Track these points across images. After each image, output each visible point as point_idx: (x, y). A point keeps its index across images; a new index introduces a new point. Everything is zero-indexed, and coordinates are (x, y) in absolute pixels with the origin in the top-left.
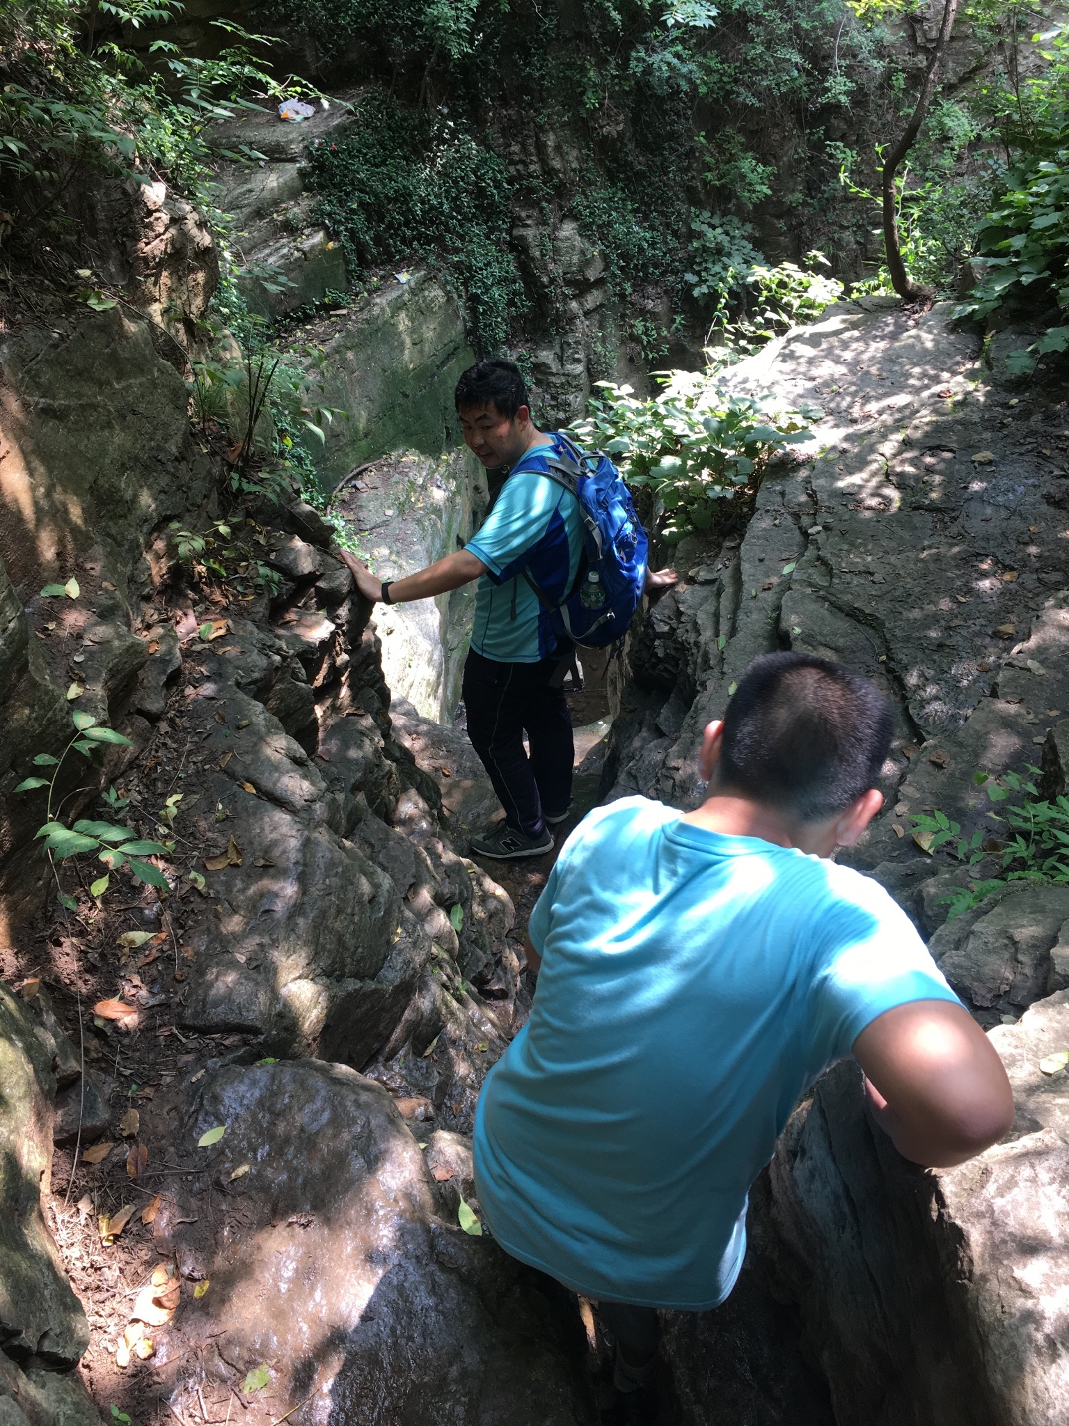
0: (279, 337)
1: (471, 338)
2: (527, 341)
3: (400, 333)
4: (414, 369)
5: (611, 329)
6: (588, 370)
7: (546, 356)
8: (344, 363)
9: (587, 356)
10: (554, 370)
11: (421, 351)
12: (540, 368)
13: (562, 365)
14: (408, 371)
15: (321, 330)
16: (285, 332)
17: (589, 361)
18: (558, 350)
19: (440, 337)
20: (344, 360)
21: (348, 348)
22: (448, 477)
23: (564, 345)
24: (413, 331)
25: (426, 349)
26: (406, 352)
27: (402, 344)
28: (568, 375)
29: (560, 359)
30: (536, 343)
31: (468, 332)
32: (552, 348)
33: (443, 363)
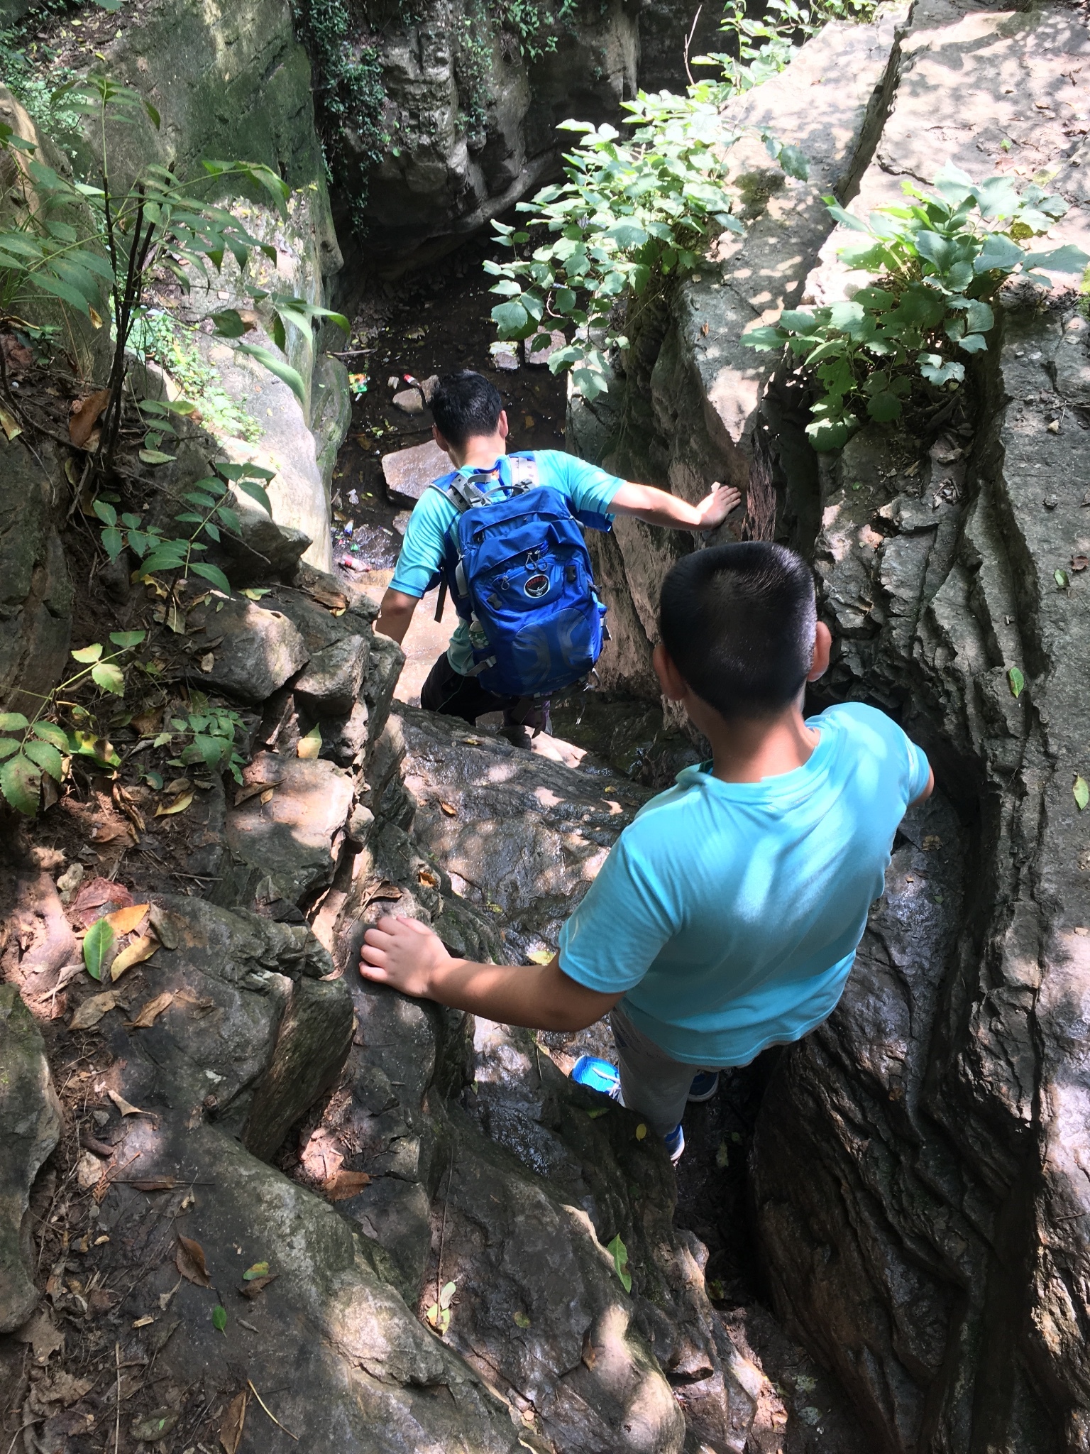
0: (36, 38)
1: (301, 32)
2: (372, 34)
3: (208, 27)
4: (231, 81)
5: (482, 16)
6: (455, 74)
7: (400, 55)
8: (135, 79)
9: (453, 54)
10: (412, 76)
11: (239, 52)
12: (392, 74)
13: (422, 68)
14: (222, 85)
15: (96, 26)
16: (44, 30)
17: (456, 60)
18: (414, 45)
19: (261, 29)
20: (134, 71)
21: (138, 53)
22: (292, 236)
23: (423, 40)
24: (226, 23)
25: (245, 49)
26: (219, 55)
27: (212, 43)
28: (431, 83)
29: (419, 59)
30: (384, 37)
31: (298, 23)
32: (405, 43)
33: (269, 71)
